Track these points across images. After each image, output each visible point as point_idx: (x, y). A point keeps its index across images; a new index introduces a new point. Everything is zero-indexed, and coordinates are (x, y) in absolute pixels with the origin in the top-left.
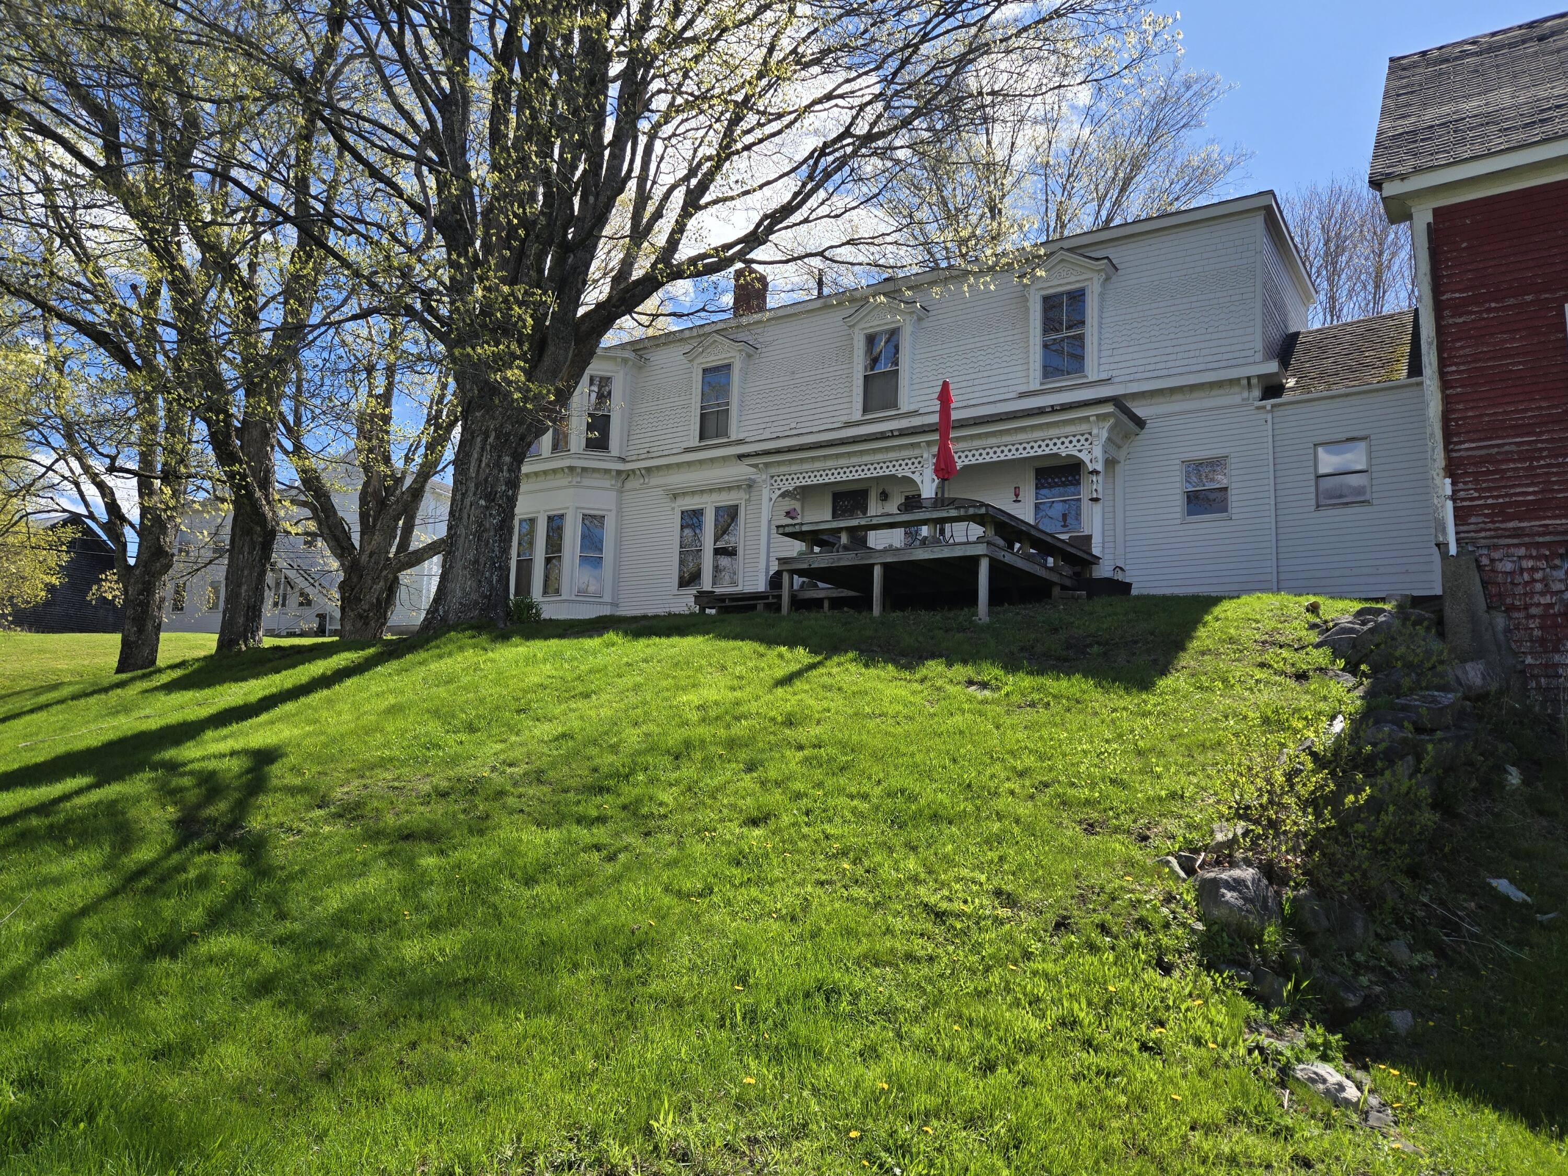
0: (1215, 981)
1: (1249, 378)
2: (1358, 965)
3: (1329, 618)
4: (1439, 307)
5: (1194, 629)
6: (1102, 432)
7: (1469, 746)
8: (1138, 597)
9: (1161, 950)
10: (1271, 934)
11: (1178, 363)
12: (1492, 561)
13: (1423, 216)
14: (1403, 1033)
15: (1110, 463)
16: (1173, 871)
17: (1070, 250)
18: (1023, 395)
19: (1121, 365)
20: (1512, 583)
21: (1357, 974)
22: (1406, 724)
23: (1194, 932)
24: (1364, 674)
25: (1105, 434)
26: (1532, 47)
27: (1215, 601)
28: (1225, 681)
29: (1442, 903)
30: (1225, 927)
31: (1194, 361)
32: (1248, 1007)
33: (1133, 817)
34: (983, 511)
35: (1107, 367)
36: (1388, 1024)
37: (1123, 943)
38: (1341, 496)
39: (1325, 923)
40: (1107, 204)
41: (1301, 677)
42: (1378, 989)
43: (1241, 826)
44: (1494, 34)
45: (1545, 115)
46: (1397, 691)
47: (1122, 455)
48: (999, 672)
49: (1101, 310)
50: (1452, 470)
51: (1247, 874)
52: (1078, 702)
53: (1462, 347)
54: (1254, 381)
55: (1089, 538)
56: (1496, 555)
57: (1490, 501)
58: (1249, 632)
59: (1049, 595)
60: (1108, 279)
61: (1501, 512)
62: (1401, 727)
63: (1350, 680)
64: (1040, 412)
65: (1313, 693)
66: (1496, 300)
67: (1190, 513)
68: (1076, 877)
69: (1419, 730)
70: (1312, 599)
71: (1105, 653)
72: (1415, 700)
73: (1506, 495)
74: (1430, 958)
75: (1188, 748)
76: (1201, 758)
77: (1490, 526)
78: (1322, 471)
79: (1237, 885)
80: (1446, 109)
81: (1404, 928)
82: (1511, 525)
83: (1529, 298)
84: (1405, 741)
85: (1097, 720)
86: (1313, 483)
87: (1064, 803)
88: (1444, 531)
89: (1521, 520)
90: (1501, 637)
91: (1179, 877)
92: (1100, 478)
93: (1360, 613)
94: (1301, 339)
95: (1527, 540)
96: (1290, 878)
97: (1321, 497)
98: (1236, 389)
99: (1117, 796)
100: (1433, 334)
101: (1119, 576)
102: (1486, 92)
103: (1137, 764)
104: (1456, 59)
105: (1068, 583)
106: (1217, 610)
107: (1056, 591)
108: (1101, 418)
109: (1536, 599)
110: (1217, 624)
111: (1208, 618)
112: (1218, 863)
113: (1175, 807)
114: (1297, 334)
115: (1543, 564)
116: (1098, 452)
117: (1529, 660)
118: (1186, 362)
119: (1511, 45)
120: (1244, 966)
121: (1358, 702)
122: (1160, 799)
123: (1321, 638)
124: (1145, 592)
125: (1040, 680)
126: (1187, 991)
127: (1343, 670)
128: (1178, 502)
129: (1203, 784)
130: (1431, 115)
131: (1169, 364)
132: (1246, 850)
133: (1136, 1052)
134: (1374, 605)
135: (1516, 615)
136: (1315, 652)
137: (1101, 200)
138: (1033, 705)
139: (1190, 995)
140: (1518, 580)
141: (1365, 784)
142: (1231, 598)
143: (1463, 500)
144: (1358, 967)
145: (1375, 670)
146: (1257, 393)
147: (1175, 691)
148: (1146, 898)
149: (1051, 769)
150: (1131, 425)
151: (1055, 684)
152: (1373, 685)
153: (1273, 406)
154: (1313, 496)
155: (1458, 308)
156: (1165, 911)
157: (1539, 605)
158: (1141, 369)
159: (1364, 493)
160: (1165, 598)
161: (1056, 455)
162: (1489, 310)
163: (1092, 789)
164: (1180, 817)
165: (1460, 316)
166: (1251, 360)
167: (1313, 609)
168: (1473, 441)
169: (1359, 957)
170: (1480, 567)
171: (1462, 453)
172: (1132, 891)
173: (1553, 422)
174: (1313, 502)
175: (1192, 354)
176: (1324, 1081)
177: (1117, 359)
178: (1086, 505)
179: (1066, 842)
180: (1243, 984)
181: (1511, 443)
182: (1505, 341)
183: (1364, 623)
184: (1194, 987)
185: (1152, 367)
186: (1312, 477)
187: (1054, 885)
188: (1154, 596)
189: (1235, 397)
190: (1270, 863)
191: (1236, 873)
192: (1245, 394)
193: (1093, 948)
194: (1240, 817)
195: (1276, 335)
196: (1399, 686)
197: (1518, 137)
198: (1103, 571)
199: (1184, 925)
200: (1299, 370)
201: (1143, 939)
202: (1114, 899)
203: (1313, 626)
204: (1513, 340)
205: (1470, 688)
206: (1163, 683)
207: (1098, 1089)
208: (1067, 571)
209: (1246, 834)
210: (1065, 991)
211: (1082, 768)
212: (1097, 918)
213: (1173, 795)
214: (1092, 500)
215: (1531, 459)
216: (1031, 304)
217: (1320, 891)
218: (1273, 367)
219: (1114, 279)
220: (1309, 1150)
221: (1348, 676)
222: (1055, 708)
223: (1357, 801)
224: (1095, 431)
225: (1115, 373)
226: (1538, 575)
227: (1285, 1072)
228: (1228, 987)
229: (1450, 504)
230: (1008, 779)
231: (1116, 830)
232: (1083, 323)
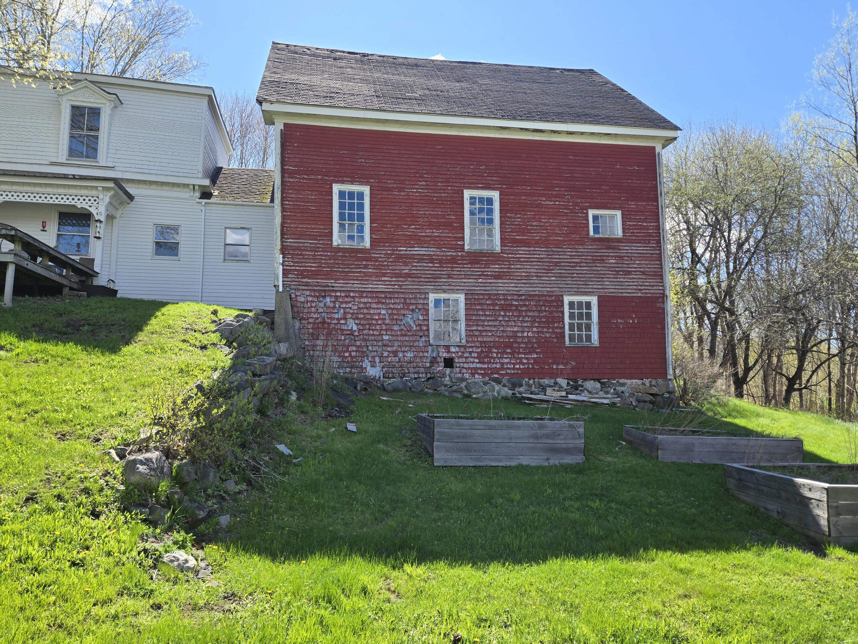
0: (126, 517)
1: (194, 185)
2: (209, 496)
3: (221, 318)
4: (283, 171)
5: (149, 319)
6: (106, 198)
7: (275, 382)
8: (120, 299)
9: (95, 505)
10: (164, 486)
11: (155, 168)
12: (296, 296)
13: (279, 126)
14: (224, 527)
15: (110, 218)
16: (111, 458)
17: (90, 82)
18: (53, 164)
19: (120, 161)
20: (303, 307)
21: (207, 500)
22: (249, 372)
23: (118, 491)
24: (234, 347)
25: (107, 200)
26: (331, 62)
27: (164, 304)
28: (162, 349)
29: (254, 459)
30: (137, 485)
31: (164, 169)
32: (144, 529)
33: (92, 428)
34: (13, 233)
35: (112, 160)
36: (218, 523)
37: (71, 504)
38: (236, 256)
39: (194, 476)
40: (122, 63)
41: (204, 348)
42: (216, 506)
43: (156, 428)
44: (317, 49)
45: (332, 95)
46: (247, 356)
47: (118, 214)
48: (14, 340)
49: (110, 124)
50: (284, 251)
51: (154, 455)
52: (69, 360)
53: (291, 193)
54: (197, 188)
55: (93, 260)
56: (298, 293)
57: (297, 268)
58: (179, 323)
59: (61, 293)
60: (115, 107)
61: (301, 274)
62: (246, 373)
63: (227, 350)
64: (65, 177)
65: (208, 356)
66: (307, 175)
67: (157, 254)
68: (46, 468)
69: (254, 375)
70: (215, 307)
71: (92, 331)
72: (254, 361)
73: (304, 266)
74: (244, 486)
75: (135, 387)
76: (141, 392)
77: (296, 280)
78: (228, 242)
79: (147, 462)
80: (293, 76)
81: (235, 474)
82: (305, 280)
83: (319, 177)
84: (247, 380)
85: (80, 371)
86: (223, 247)
87: (47, 423)
88: (278, 281)
89: (309, 279)
90: (297, 331)
91: (114, 460)
92: (102, 225)
93: (237, 316)
94: (223, 171)
95: (310, 288)
96: (179, 454)
97: (226, 256)
98: (187, 190)
99: (85, 417)
100: (280, 184)
101: (111, 286)
102: (311, 75)
103: (101, 396)
104: (300, 54)
105: (75, 286)
106: (164, 310)
107: (66, 291)
108: (108, 189)
109: (312, 315)
110: (163, 318)
111: (158, 313)
112: (140, 450)
113: (120, 420)
114: (222, 168)
115: (315, 299)
116: (102, 209)
117: (307, 343)
118: (160, 168)
119: (324, 57)
120: (145, 506)
121: (229, 361)
122: (112, 417)
123: (217, 328)
124: (125, 296)
125: (44, 345)
126: (107, 526)
127: (225, 345)
128: (151, 247)
129: (140, 407)
130: (288, 77)
131: (150, 167)
132: (156, 442)
133: (67, 569)
134: (245, 313)
135: (303, 322)
136: (212, 335)
137: (119, 59)
138: (36, 361)
139: (109, 528)
140: (306, 306)
141: (223, 403)
142: (173, 303)
143: (287, 266)
144: (208, 497)
145: (240, 345)
146: (198, 194)
147: (132, 354)
148: (91, 475)
149: (41, 401)
150: (125, 197)
151: (55, 348)
152: (238, 353)
153: (206, 203)
154: (223, 254)
155: (292, 174)
156: (102, 482)
157: (312, 318)
158: (133, 166)
159: (247, 257)
160: (136, 301)
161: (74, 206)
162: (304, 179)
163: (68, 413)
164: (122, 426)
165: (292, 178)
166: (196, 176)
167: (215, 312)
168: (293, 239)
169: (210, 491)
170: (291, 298)
171: (288, 244)
172: (83, 473)
173: (325, 236)
174: (222, 257)
175: (164, 164)
176: (178, 560)
177: (119, 156)
178: (92, 240)
179: (43, 446)
180: (143, 516)
181: (309, 243)
182: (309, 195)
183: (238, 322)
184: (113, 523)
185: (141, 166)
186: (223, 244)
187: (30, 475)
188: (129, 299)
189: (187, 194)
190: (169, 448)
191: (148, 455)
192: (192, 194)
193: (50, 510)
194: (155, 424)
195: (211, 166)
196: (249, 354)
197: (321, 101)
198: (101, 281)
199: (112, 488)
200: (221, 187)
201: (84, 500)
202: (69, 479)
203: (214, 321)
204: (312, 195)
205: (280, 355)
206: (125, 350)
207: (36, 597)
208: (75, 278)
209: (157, 433)
210: (25, 540)
211: (64, 400)
212: (56, 492)
213: (120, 414)
214: (95, 237)
215: (315, 251)
216: (63, 107)
217: (194, 461)
218: (207, 182)
219: (120, 108)
220: (160, 600)
221: (227, 348)
222: (52, 363)
223: (218, 412)
224: (101, 196)
225: (117, 165)
226: (313, 305)
227: (157, 561)
228: (134, 519)
229: (281, 267)
230: (8, 409)
231: (80, 436)
232: (99, 129)
